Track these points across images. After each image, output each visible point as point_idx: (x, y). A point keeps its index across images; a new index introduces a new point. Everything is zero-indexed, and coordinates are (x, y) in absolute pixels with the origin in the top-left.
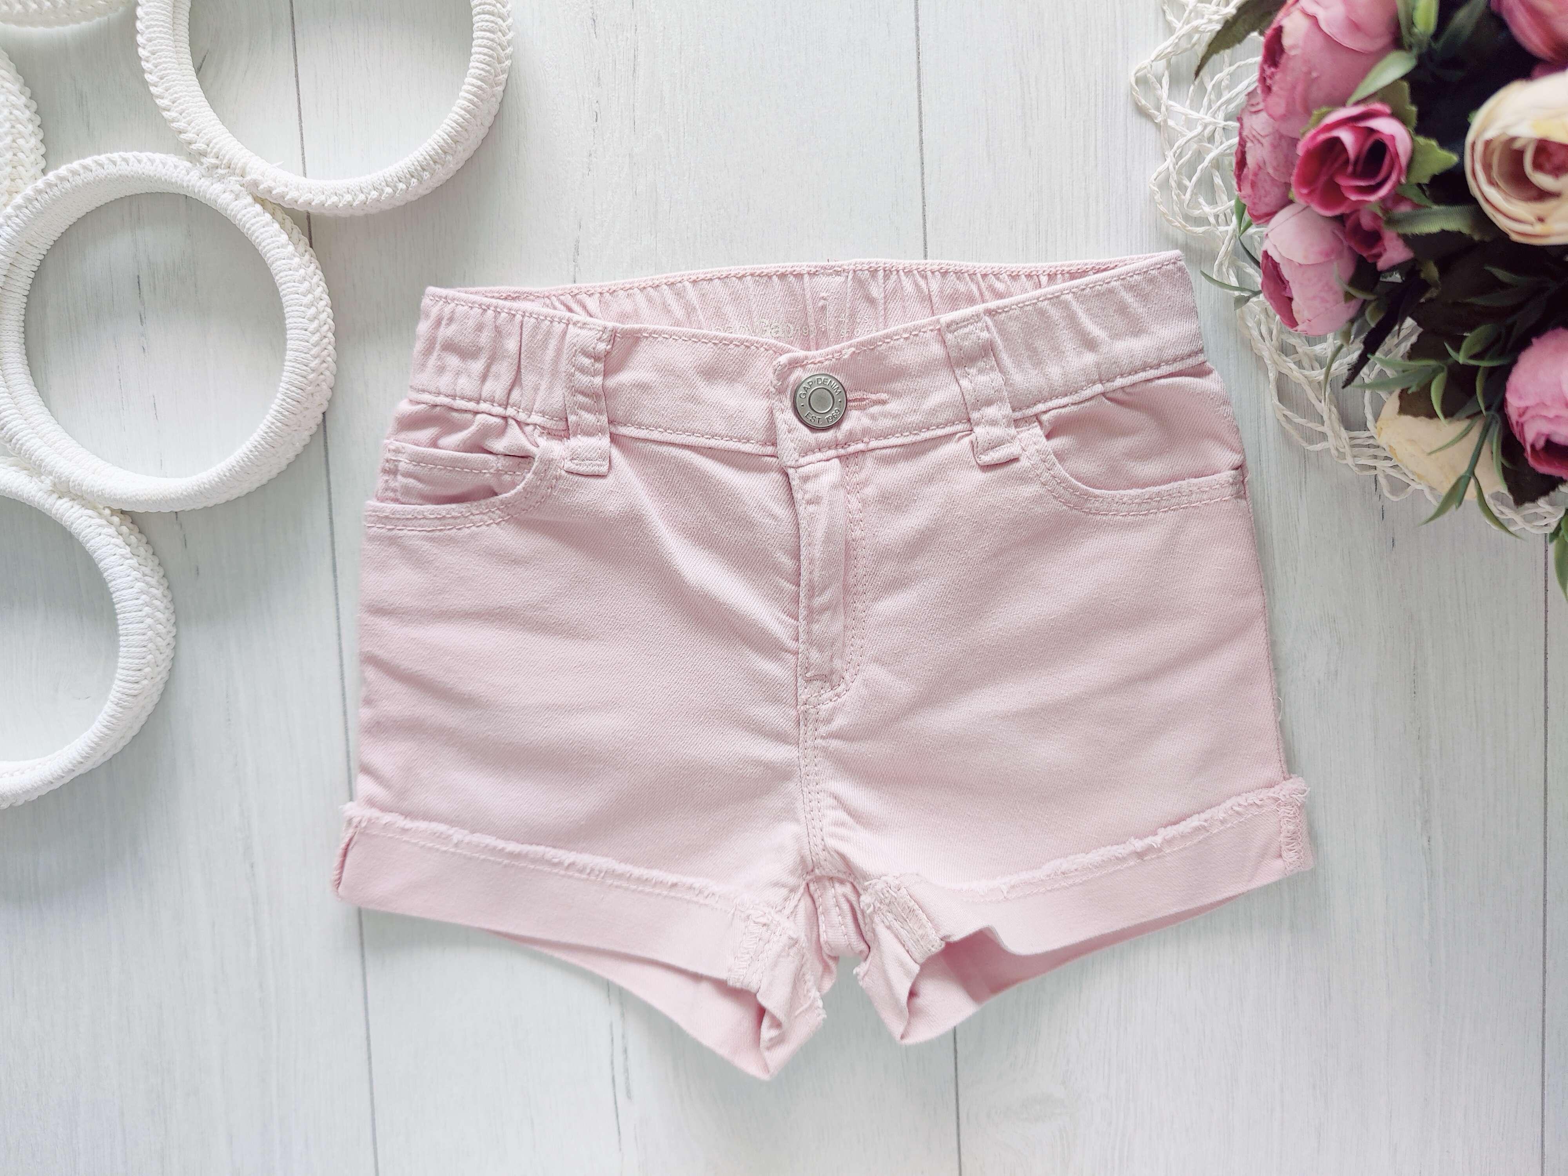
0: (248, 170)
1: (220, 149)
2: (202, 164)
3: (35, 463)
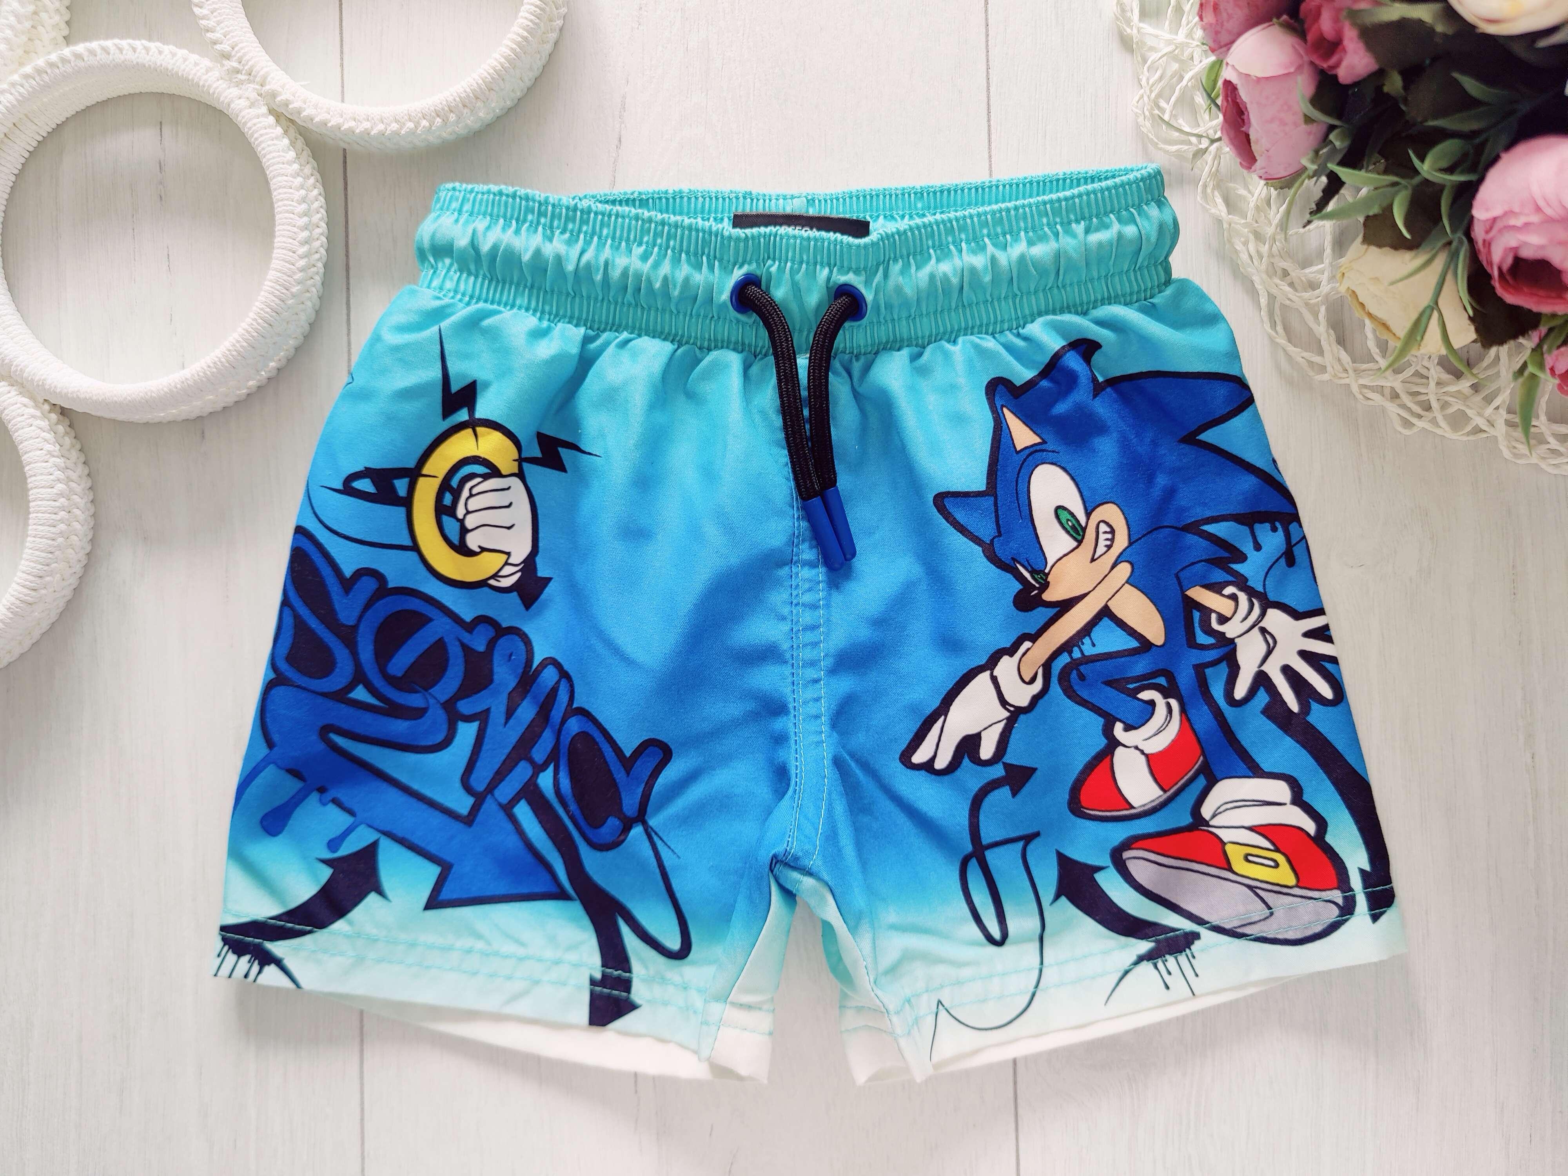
0: (269, 79)
1: (245, 54)
2: (223, 65)
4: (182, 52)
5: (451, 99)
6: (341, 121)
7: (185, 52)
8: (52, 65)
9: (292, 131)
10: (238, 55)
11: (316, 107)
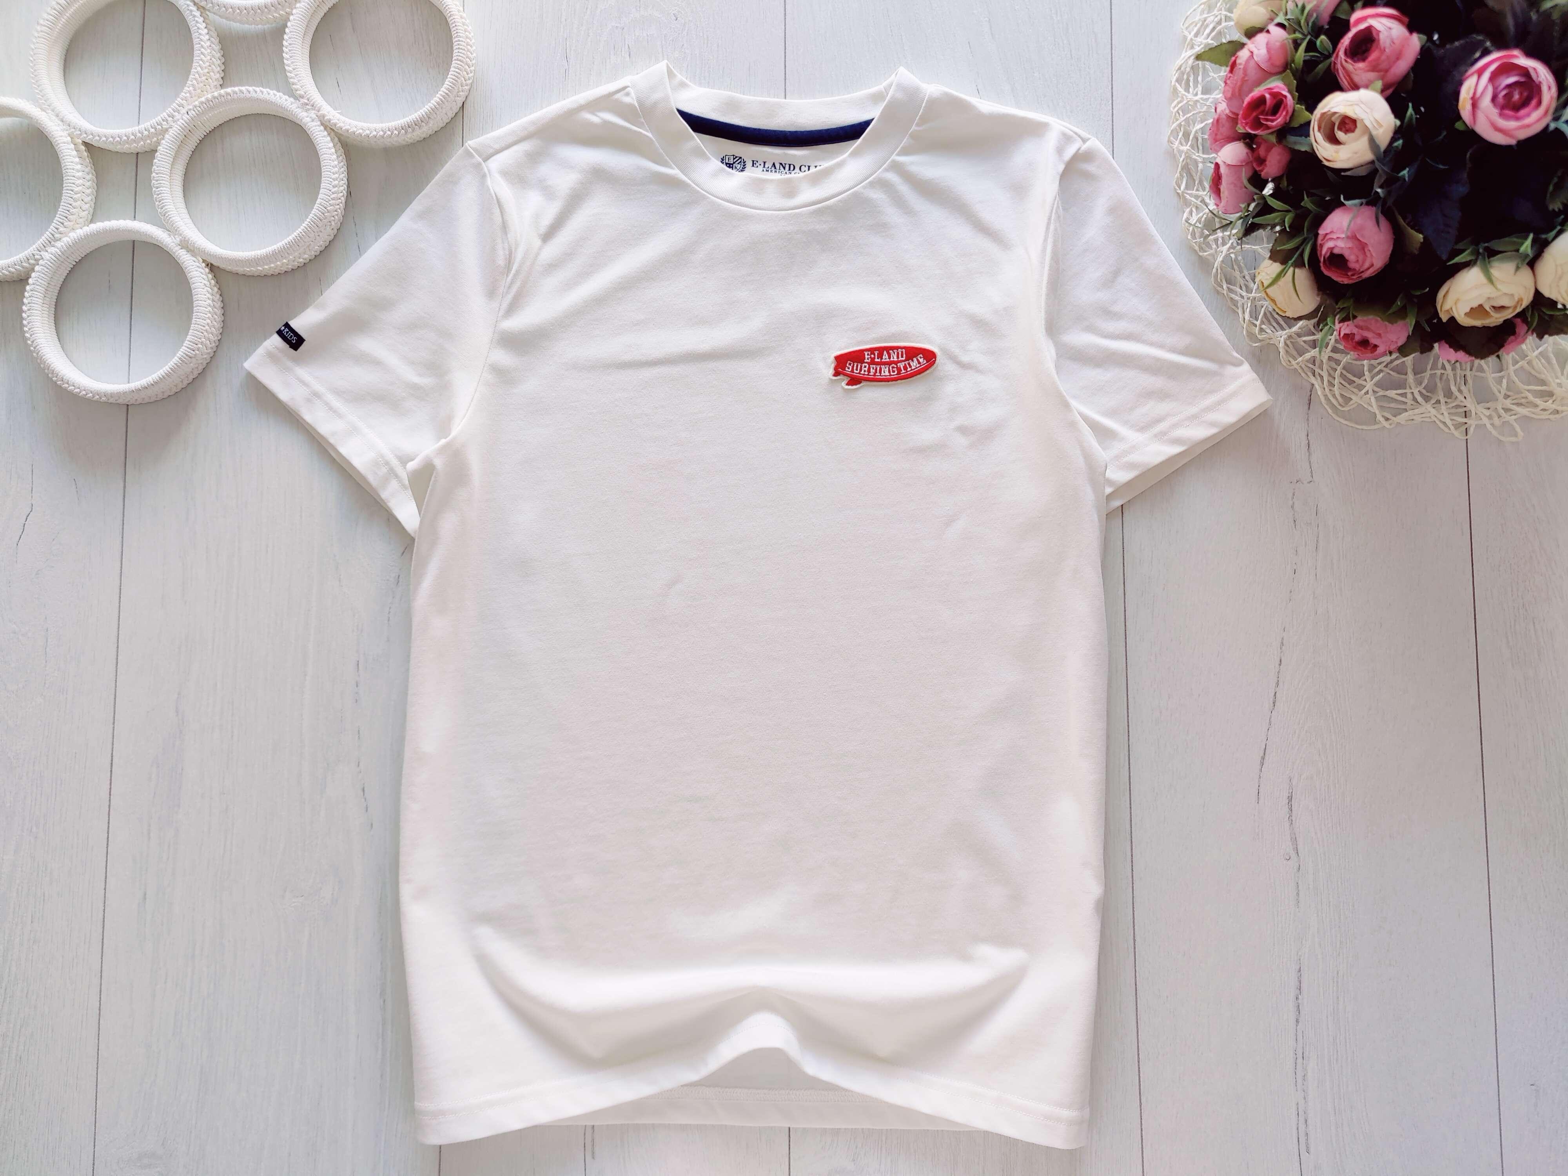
0: (322, 109)
1: (311, 96)
2: (299, 101)
3: (174, 228)
4: (279, 94)
5: (409, 121)
6: (355, 130)
7: (281, 94)
8: (214, 98)
9: (332, 134)
10: (308, 96)
11: (344, 122)
